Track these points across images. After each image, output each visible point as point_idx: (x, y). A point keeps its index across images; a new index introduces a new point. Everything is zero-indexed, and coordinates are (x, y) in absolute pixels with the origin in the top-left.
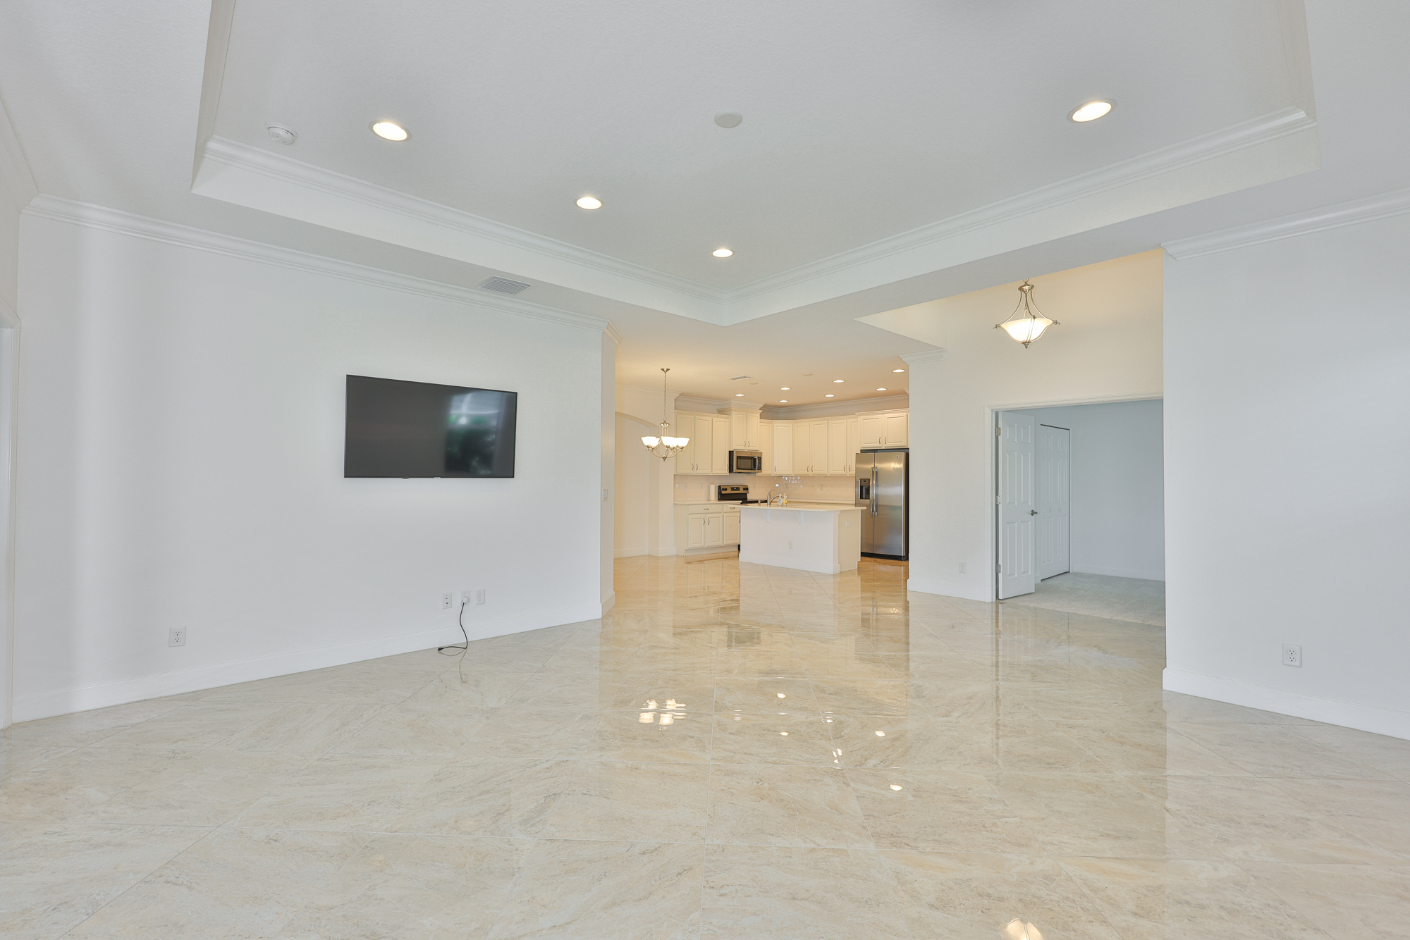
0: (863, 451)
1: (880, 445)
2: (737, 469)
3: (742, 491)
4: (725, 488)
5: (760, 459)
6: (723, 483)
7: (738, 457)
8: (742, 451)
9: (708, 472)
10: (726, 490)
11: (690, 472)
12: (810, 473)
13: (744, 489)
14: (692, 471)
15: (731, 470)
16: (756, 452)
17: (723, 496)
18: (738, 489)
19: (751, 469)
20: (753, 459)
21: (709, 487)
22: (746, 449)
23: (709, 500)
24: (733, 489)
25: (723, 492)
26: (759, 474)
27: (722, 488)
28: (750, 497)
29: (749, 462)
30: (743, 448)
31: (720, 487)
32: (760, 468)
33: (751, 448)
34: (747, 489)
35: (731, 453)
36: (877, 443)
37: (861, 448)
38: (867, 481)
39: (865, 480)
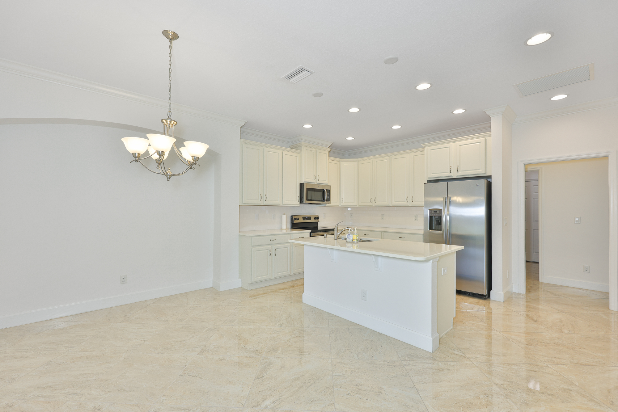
0: (429, 181)
1: (451, 174)
2: (307, 200)
3: (313, 220)
4: (296, 217)
5: (328, 191)
6: (296, 213)
7: (308, 189)
8: (313, 184)
9: (278, 202)
10: (298, 219)
11: (258, 202)
12: (373, 204)
13: (315, 218)
14: (260, 202)
15: (301, 201)
16: (326, 185)
17: (296, 225)
18: (309, 218)
19: (321, 201)
20: (323, 191)
21: (281, 217)
22: (316, 182)
23: (281, 229)
24: (304, 218)
25: (295, 222)
26: (327, 205)
27: (294, 217)
28: (322, 225)
29: (319, 195)
30: (313, 181)
31: (292, 216)
32: (328, 200)
33: (320, 182)
34: (318, 218)
35: (301, 186)
36: (448, 172)
37: (429, 178)
38: (436, 212)
39: (435, 211)
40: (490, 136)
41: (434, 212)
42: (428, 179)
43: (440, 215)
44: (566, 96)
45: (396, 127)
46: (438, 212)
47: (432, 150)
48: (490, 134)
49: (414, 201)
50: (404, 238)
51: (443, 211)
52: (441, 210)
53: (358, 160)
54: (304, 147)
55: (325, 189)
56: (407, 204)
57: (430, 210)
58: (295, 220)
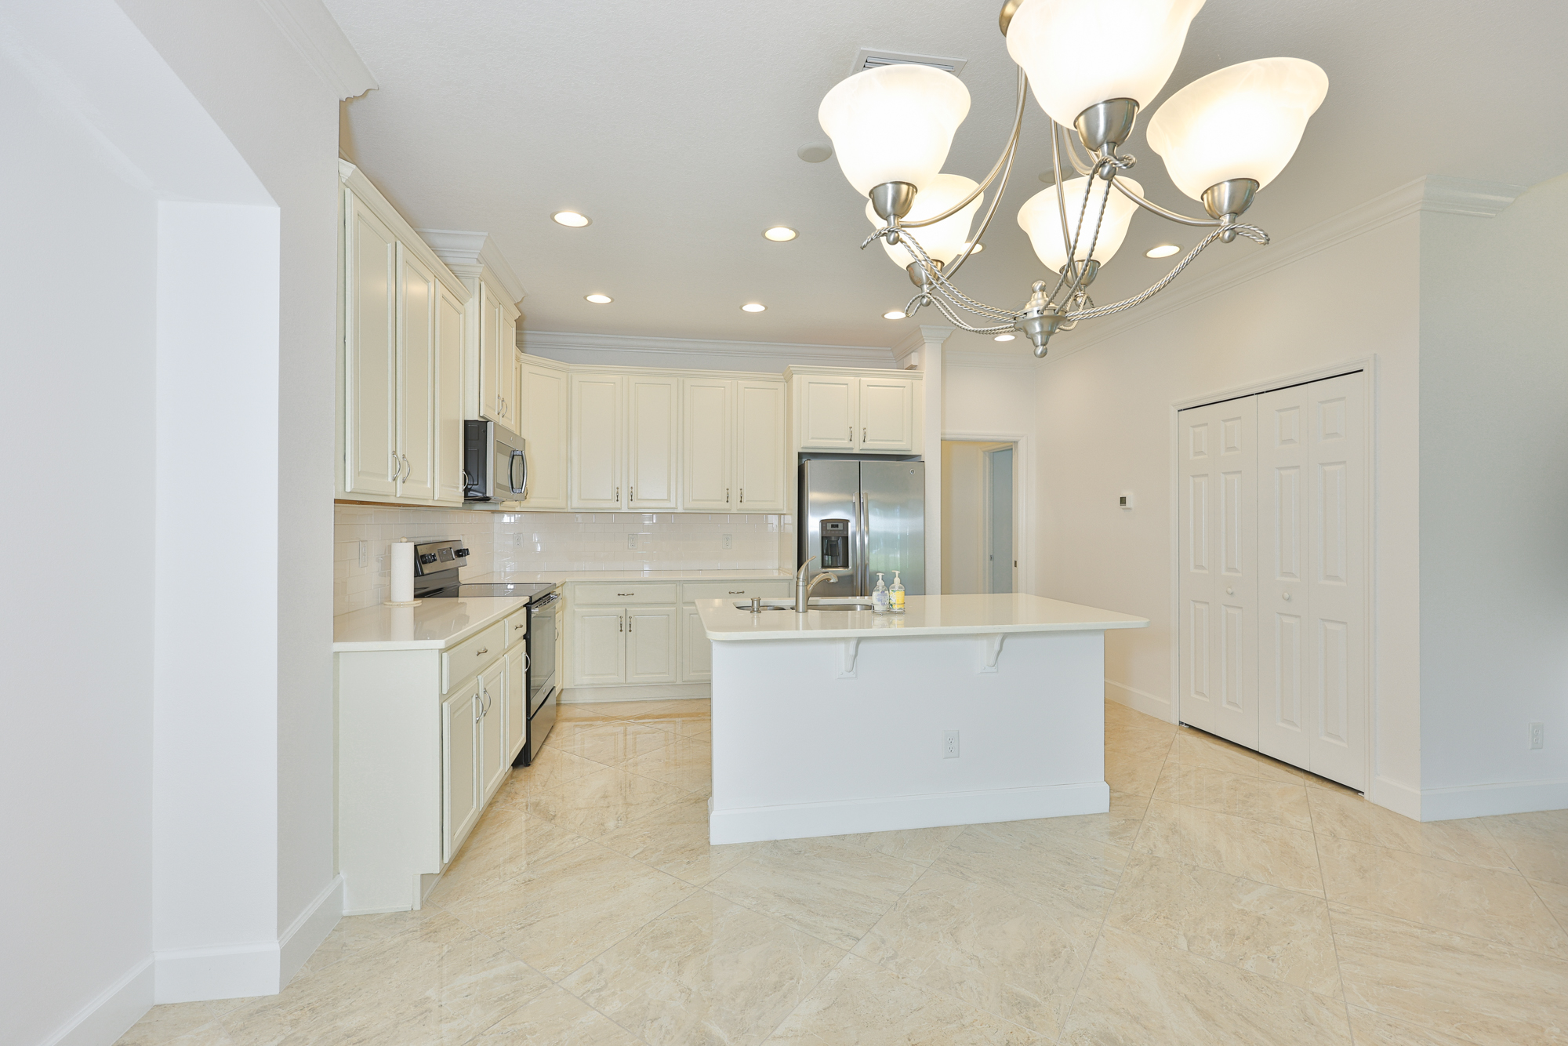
0: (805, 456)
1: (850, 445)
7: (498, 446)
22: (500, 422)
27: (420, 552)
30: (495, 416)
31: (415, 549)
33: (504, 422)
36: (844, 439)
37: (803, 448)
38: (837, 526)
39: (835, 523)
41: (833, 526)
42: (801, 451)
43: (845, 533)
45: (754, 308)
46: (841, 527)
47: (811, 385)
49: (744, 500)
50: (743, 592)
51: (849, 524)
52: (846, 522)
53: (571, 367)
54: (482, 283)
55: (518, 448)
56: (727, 506)
57: (824, 523)
58: (425, 562)
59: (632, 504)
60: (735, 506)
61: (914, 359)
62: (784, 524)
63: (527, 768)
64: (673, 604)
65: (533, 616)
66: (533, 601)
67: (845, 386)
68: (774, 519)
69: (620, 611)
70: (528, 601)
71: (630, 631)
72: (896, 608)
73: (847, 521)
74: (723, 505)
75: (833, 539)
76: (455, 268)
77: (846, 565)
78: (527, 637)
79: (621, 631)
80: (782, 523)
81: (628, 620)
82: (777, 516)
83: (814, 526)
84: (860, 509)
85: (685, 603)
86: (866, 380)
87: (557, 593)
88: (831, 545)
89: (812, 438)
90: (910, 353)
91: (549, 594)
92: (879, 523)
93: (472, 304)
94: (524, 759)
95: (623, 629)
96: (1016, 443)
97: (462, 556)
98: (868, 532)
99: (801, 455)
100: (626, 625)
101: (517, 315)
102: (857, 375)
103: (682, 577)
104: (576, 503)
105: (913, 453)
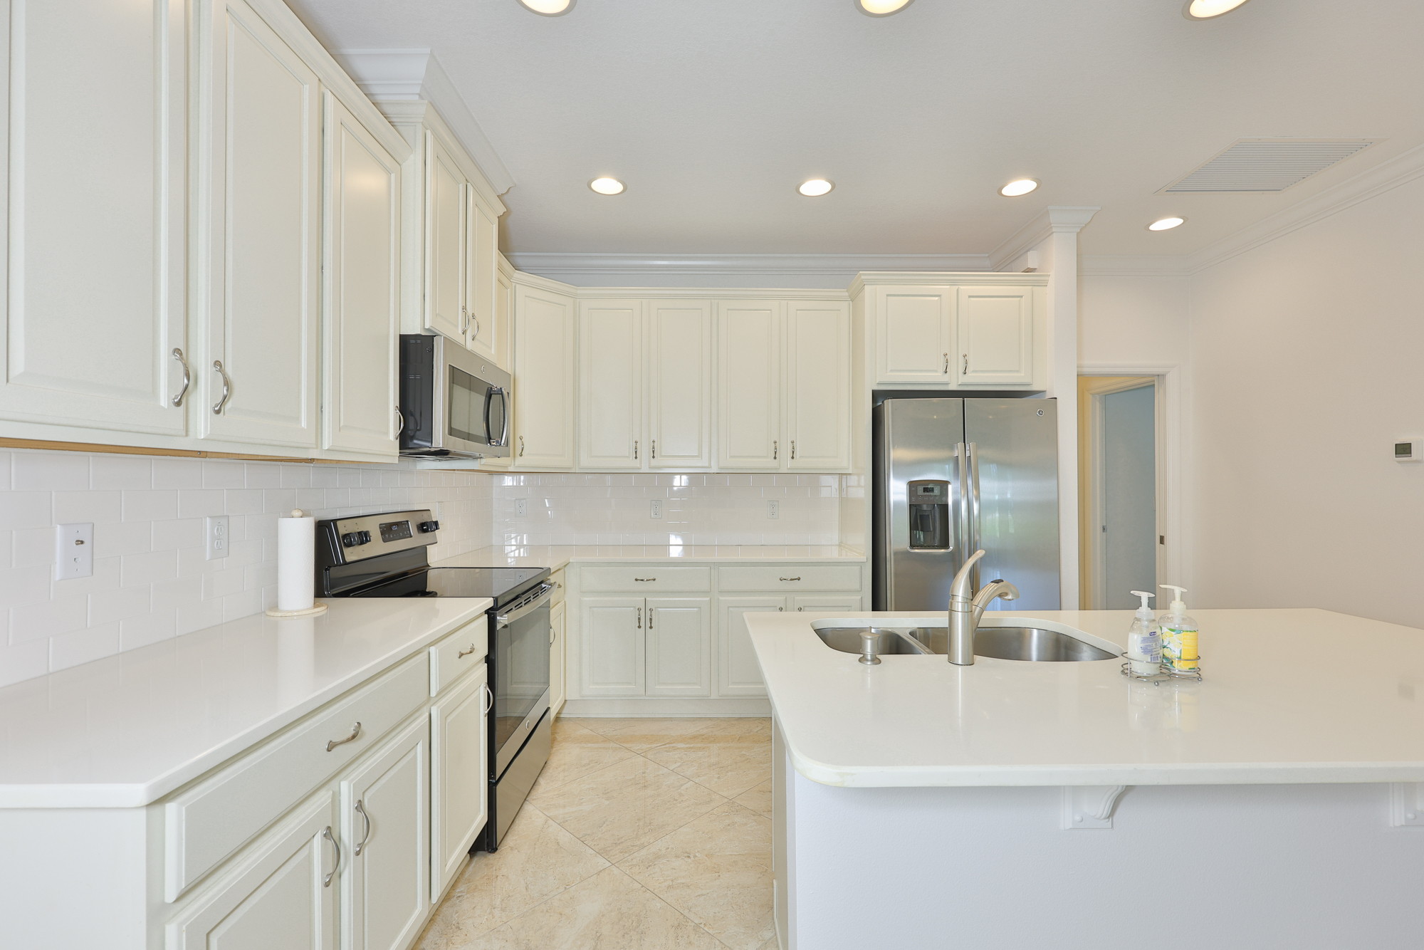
1: (945, 378)
7: (454, 374)
10: (364, 538)
20: (489, 396)
30: (457, 334)
36: (936, 371)
37: (879, 384)
38: (932, 490)
39: (927, 487)
40: (1044, 284)
41: (926, 490)
42: (876, 388)
43: (944, 499)
44: (1180, 221)
45: (815, 187)
46: (937, 491)
47: (889, 298)
48: (1047, 278)
49: (797, 455)
50: (799, 579)
51: (950, 487)
52: (944, 485)
53: (579, 292)
54: (429, 133)
55: (496, 385)
56: (774, 464)
57: (912, 485)
58: (349, 545)
59: (654, 463)
60: (786, 464)
61: (1032, 259)
62: (847, 487)
63: (491, 856)
64: (705, 593)
65: (499, 627)
66: (500, 604)
67: (937, 298)
68: (833, 482)
69: (639, 600)
70: (492, 605)
71: (651, 627)
72: (1179, 667)
73: (946, 483)
74: (769, 463)
75: (925, 507)
76: (388, 109)
77: (946, 545)
78: (490, 660)
79: (639, 627)
80: (844, 485)
81: (648, 613)
82: (838, 476)
83: (897, 492)
84: (967, 469)
85: (722, 592)
86: (966, 289)
87: (552, 581)
88: (921, 516)
89: (892, 371)
90: (1028, 250)
91: (542, 582)
92: (993, 487)
93: (413, 162)
94: (486, 842)
95: (642, 624)
96: (1161, 377)
97: (425, 531)
98: (978, 498)
99: (878, 396)
100: (645, 620)
101: (502, 210)
102: (953, 283)
103: (717, 557)
104: (586, 462)
105: (1035, 388)
